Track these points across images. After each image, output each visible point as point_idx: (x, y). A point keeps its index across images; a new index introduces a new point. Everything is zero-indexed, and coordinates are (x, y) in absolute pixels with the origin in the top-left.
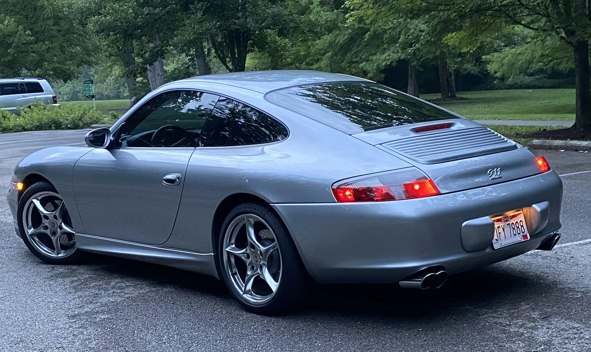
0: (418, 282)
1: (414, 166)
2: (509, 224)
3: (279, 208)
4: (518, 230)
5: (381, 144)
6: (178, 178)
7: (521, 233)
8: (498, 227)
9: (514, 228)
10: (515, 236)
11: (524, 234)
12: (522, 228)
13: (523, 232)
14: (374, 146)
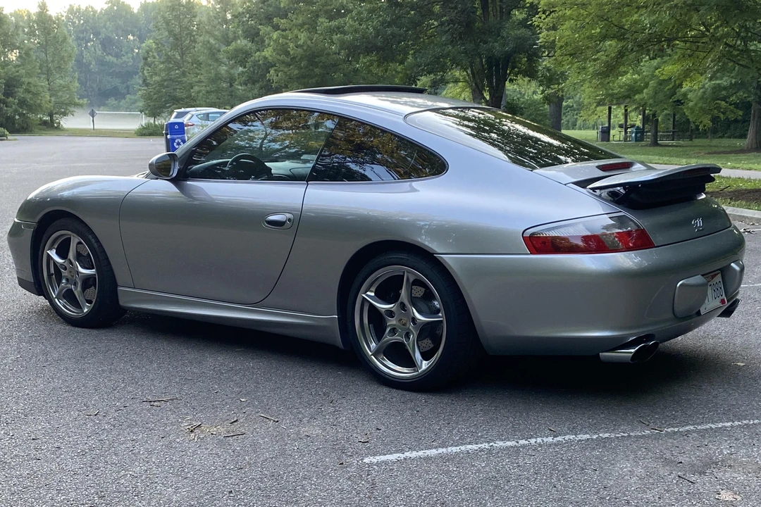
1: (621, 211)
2: (711, 285)
3: (449, 261)
4: (718, 293)
6: (289, 220)
9: (714, 290)
10: (715, 300)
11: (722, 298)
12: (721, 290)
13: (722, 296)
14: (565, 185)
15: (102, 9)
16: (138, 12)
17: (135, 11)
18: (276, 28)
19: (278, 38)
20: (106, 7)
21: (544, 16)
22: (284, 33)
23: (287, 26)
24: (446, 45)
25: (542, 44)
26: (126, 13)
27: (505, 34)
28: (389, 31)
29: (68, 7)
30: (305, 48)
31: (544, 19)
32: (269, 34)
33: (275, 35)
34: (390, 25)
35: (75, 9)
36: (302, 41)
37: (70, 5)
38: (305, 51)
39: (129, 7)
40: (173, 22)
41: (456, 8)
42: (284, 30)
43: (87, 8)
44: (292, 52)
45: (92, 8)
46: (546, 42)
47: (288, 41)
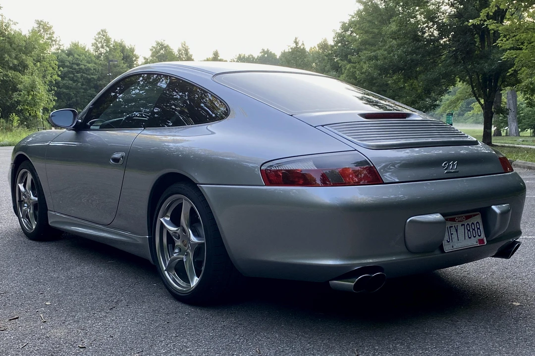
0: (349, 284)
1: (356, 150)
2: (464, 225)
3: (205, 190)
4: (474, 233)
5: (323, 126)
6: (122, 157)
7: (477, 236)
8: (450, 227)
9: (469, 230)
10: (469, 240)
11: (480, 238)
12: (479, 230)
13: (480, 236)
14: (315, 127)
15: (258, 57)
16: (280, 58)
17: (278, 57)
18: (350, 62)
19: (350, 68)
20: (260, 55)
21: (505, 39)
22: (354, 65)
23: (357, 60)
24: (449, 65)
25: (505, 60)
26: (272, 58)
27: (492, 58)
28: (409, 57)
29: (238, 56)
30: (367, 74)
31: (505, 41)
32: (345, 66)
33: (348, 66)
34: (411, 53)
35: (242, 57)
36: (365, 69)
37: (240, 55)
38: (367, 76)
39: (274, 55)
40: (292, 61)
41: (459, 41)
42: (355, 63)
43: (249, 56)
44: (358, 77)
45: (252, 56)
46: (508, 58)
47: (356, 70)
